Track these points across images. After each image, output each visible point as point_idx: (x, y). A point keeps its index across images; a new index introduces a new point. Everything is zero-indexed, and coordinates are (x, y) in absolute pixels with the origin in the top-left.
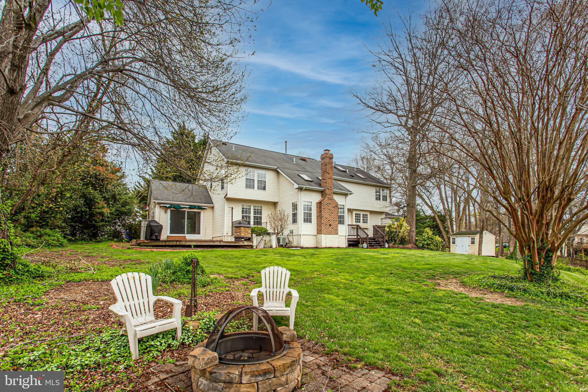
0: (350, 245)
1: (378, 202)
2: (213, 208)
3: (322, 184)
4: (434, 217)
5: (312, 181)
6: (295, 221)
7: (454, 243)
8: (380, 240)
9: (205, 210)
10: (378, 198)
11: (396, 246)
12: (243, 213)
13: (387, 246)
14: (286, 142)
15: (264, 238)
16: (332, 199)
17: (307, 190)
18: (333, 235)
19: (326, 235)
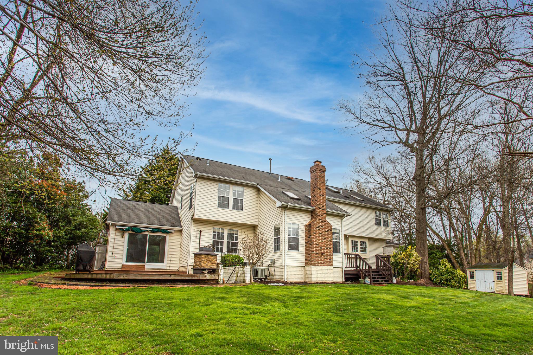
0: (347, 279)
1: (378, 227)
2: (181, 231)
3: (312, 202)
4: (443, 246)
5: (299, 200)
6: (277, 248)
7: (472, 277)
8: (385, 273)
9: (172, 235)
10: (378, 224)
11: (405, 280)
12: (214, 238)
13: (395, 281)
14: (270, 159)
15: (237, 270)
16: (325, 221)
17: (292, 209)
18: (327, 267)
19: (318, 267)
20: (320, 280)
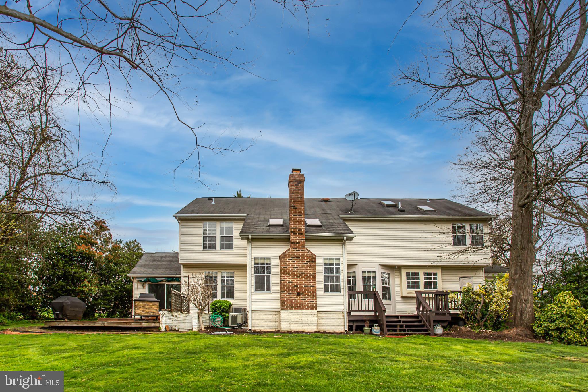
0: (350, 328)
10: (460, 243)
11: (478, 329)
12: (206, 283)
13: (438, 331)
16: (302, 250)
18: (306, 311)
19: (291, 311)
20: (294, 328)
